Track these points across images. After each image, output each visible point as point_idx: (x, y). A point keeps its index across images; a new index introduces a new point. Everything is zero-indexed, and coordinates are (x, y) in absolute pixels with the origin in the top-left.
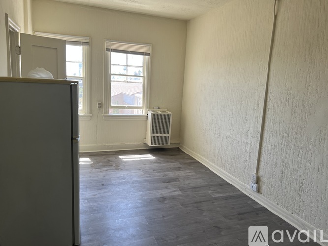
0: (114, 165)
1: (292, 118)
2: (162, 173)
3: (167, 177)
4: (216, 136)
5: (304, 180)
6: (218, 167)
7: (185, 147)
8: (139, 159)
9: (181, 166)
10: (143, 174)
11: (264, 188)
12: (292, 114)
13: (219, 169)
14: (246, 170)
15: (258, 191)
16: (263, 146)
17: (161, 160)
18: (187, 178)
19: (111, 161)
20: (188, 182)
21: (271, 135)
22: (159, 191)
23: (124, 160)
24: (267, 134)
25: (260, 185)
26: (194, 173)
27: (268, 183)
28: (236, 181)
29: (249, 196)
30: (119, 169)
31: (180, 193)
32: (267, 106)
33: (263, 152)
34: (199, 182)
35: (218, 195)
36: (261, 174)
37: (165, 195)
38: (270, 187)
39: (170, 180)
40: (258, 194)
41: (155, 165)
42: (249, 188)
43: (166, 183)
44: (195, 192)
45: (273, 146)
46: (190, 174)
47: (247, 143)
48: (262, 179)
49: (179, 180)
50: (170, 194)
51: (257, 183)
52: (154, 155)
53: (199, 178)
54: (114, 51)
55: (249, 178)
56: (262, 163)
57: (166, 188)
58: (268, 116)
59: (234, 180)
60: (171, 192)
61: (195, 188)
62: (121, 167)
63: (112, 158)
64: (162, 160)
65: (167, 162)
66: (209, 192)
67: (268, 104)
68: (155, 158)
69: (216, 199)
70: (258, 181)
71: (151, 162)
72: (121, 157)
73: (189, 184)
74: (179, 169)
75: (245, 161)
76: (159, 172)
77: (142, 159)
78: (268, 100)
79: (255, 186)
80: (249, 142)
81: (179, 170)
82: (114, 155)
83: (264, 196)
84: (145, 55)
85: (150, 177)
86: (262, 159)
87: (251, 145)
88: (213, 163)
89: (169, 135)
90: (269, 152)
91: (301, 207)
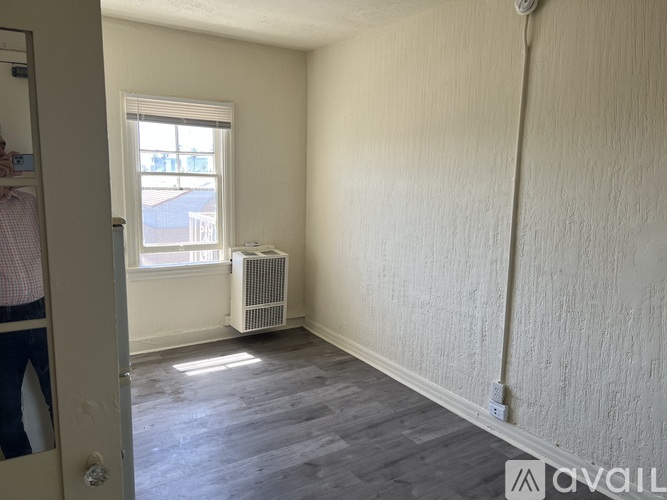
0: (168, 389)
1: (581, 264)
2: (287, 398)
3: (301, 406)
4: (395, 301)
5: (619, 395)
6: (404, 369)
7: (318, 325)
8: (223, 368)
9: (322, 373)
10: (244, 405)
11: (521, 412)
12: (579, 257)
13: (408, 371)
14: (475, 373)
15: (509, 418)
16: (515, 324)
17: (274, 365)
18: (346, 403)
19: (158, 381)
20: (351, 412)
21: (533, 299)
22: (296, 447)
23: (189, 374)
24: (523, 296)
25: (512, 406)
26: (355, 389)
27: (532, 400)
28: (452, 399)
29: (489, 430)
30: (183, 400)
31: (342, 444)
32: (519, 238)
33: (514, 335)
34: (376, 410)
35: (426, 438)
36: (512, 382)
37: (312, 457)
38: (536, 408)
39: (311, 414)
40: (507, 425)
41: (264, 380)
42: (488, 412)
43: (304, 424)
44: (375, 436)
45: (539, 323)
46: (349, 391)
47: (473, 316)
48: (516, 392)
49: (331, 412)
50: (322, 453)
51: (504, 402)
52: (256, 352)
53: (370, 399)
54: (146, 120)
55: (483, 390)
56: (513, 360)
57: (309, 436)
58: (521, 261)
59: (445, 395)
60: (322, 446)
61: (371, 427)
62: (187, 394)
63: (159, 373)
64: (276, 362)
65: (291, 367)
66: (406, 432)
67: (520, 233)
68: (258, 360)
69: (425, 447)
70: (507, 397)
71: (253, 372)
72: (180, 367)
73: (355, 417)
74: (320, 381)
75: (471, 356)
76: (280, 396)
77: (230, 366)
78: (521, 226)
79: (502, 409)
80: (478, 315)
81: (323, 384)
82: (160, 362)
83: (524, 429)
84: (220, 127)
85: (264, 411)
86: (513, 351)
87: (484, 322)
88: (390, 359)
89: (285, 303)
90: (530, 335)
91: (614, 449)
